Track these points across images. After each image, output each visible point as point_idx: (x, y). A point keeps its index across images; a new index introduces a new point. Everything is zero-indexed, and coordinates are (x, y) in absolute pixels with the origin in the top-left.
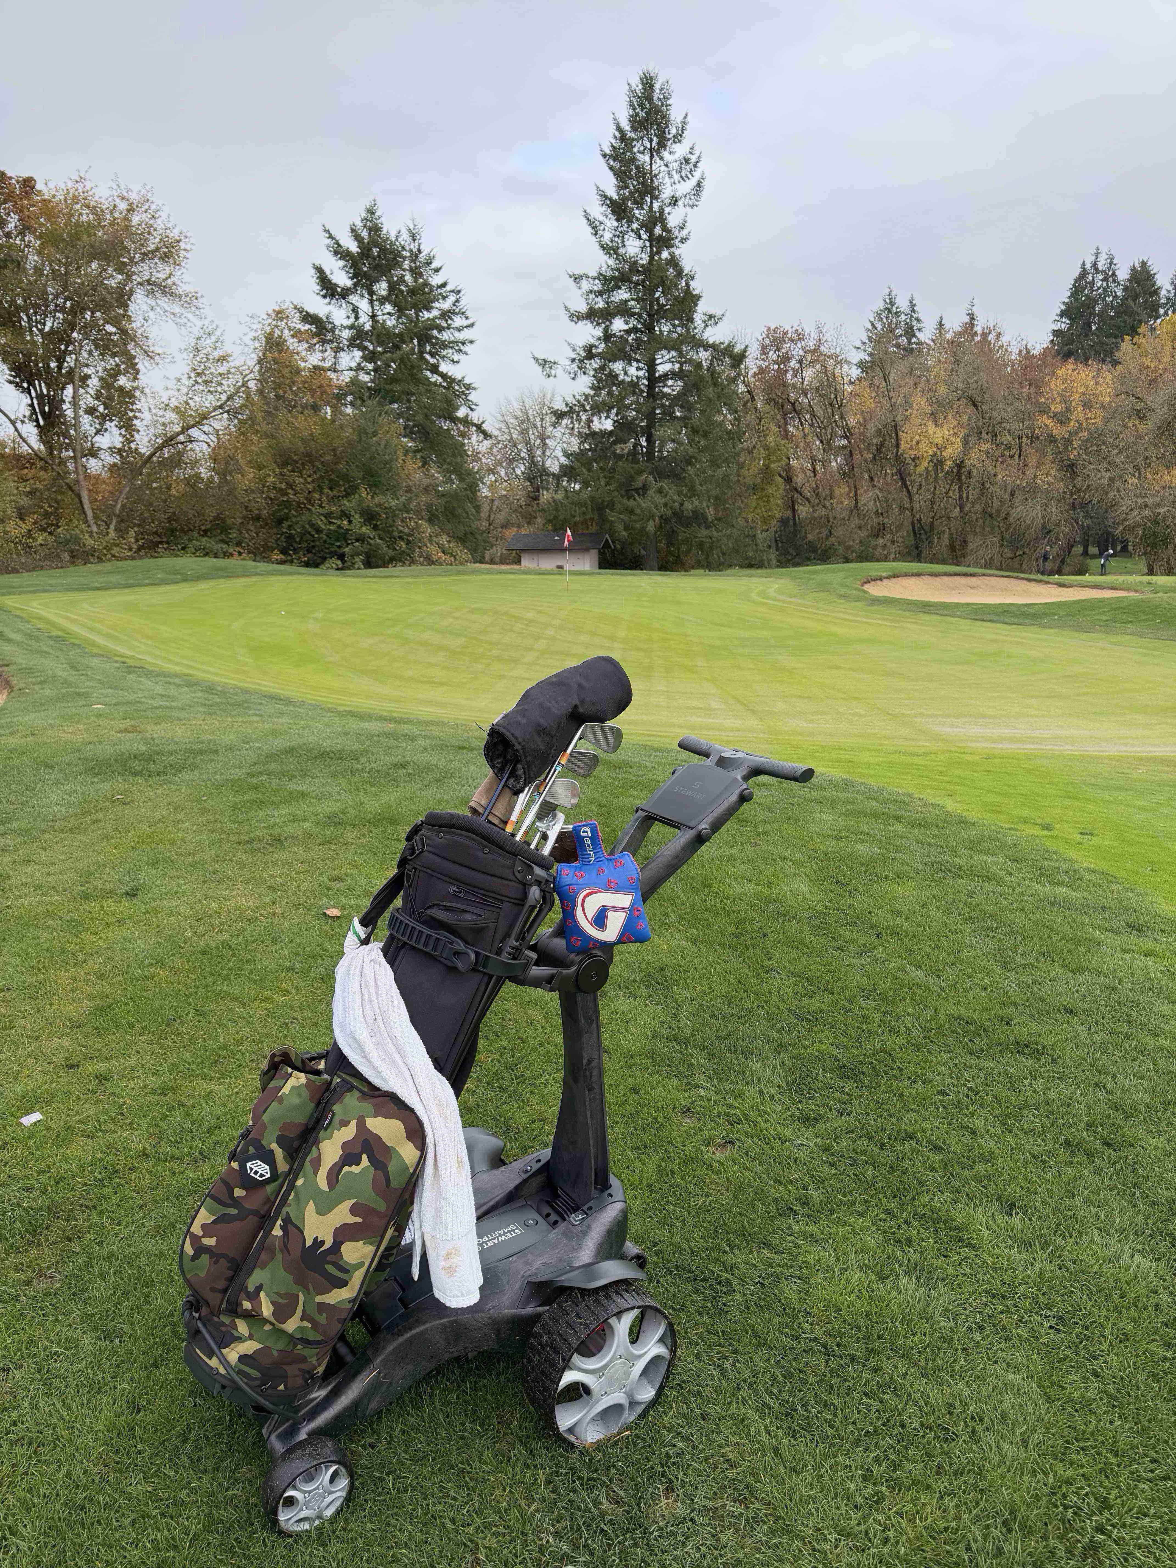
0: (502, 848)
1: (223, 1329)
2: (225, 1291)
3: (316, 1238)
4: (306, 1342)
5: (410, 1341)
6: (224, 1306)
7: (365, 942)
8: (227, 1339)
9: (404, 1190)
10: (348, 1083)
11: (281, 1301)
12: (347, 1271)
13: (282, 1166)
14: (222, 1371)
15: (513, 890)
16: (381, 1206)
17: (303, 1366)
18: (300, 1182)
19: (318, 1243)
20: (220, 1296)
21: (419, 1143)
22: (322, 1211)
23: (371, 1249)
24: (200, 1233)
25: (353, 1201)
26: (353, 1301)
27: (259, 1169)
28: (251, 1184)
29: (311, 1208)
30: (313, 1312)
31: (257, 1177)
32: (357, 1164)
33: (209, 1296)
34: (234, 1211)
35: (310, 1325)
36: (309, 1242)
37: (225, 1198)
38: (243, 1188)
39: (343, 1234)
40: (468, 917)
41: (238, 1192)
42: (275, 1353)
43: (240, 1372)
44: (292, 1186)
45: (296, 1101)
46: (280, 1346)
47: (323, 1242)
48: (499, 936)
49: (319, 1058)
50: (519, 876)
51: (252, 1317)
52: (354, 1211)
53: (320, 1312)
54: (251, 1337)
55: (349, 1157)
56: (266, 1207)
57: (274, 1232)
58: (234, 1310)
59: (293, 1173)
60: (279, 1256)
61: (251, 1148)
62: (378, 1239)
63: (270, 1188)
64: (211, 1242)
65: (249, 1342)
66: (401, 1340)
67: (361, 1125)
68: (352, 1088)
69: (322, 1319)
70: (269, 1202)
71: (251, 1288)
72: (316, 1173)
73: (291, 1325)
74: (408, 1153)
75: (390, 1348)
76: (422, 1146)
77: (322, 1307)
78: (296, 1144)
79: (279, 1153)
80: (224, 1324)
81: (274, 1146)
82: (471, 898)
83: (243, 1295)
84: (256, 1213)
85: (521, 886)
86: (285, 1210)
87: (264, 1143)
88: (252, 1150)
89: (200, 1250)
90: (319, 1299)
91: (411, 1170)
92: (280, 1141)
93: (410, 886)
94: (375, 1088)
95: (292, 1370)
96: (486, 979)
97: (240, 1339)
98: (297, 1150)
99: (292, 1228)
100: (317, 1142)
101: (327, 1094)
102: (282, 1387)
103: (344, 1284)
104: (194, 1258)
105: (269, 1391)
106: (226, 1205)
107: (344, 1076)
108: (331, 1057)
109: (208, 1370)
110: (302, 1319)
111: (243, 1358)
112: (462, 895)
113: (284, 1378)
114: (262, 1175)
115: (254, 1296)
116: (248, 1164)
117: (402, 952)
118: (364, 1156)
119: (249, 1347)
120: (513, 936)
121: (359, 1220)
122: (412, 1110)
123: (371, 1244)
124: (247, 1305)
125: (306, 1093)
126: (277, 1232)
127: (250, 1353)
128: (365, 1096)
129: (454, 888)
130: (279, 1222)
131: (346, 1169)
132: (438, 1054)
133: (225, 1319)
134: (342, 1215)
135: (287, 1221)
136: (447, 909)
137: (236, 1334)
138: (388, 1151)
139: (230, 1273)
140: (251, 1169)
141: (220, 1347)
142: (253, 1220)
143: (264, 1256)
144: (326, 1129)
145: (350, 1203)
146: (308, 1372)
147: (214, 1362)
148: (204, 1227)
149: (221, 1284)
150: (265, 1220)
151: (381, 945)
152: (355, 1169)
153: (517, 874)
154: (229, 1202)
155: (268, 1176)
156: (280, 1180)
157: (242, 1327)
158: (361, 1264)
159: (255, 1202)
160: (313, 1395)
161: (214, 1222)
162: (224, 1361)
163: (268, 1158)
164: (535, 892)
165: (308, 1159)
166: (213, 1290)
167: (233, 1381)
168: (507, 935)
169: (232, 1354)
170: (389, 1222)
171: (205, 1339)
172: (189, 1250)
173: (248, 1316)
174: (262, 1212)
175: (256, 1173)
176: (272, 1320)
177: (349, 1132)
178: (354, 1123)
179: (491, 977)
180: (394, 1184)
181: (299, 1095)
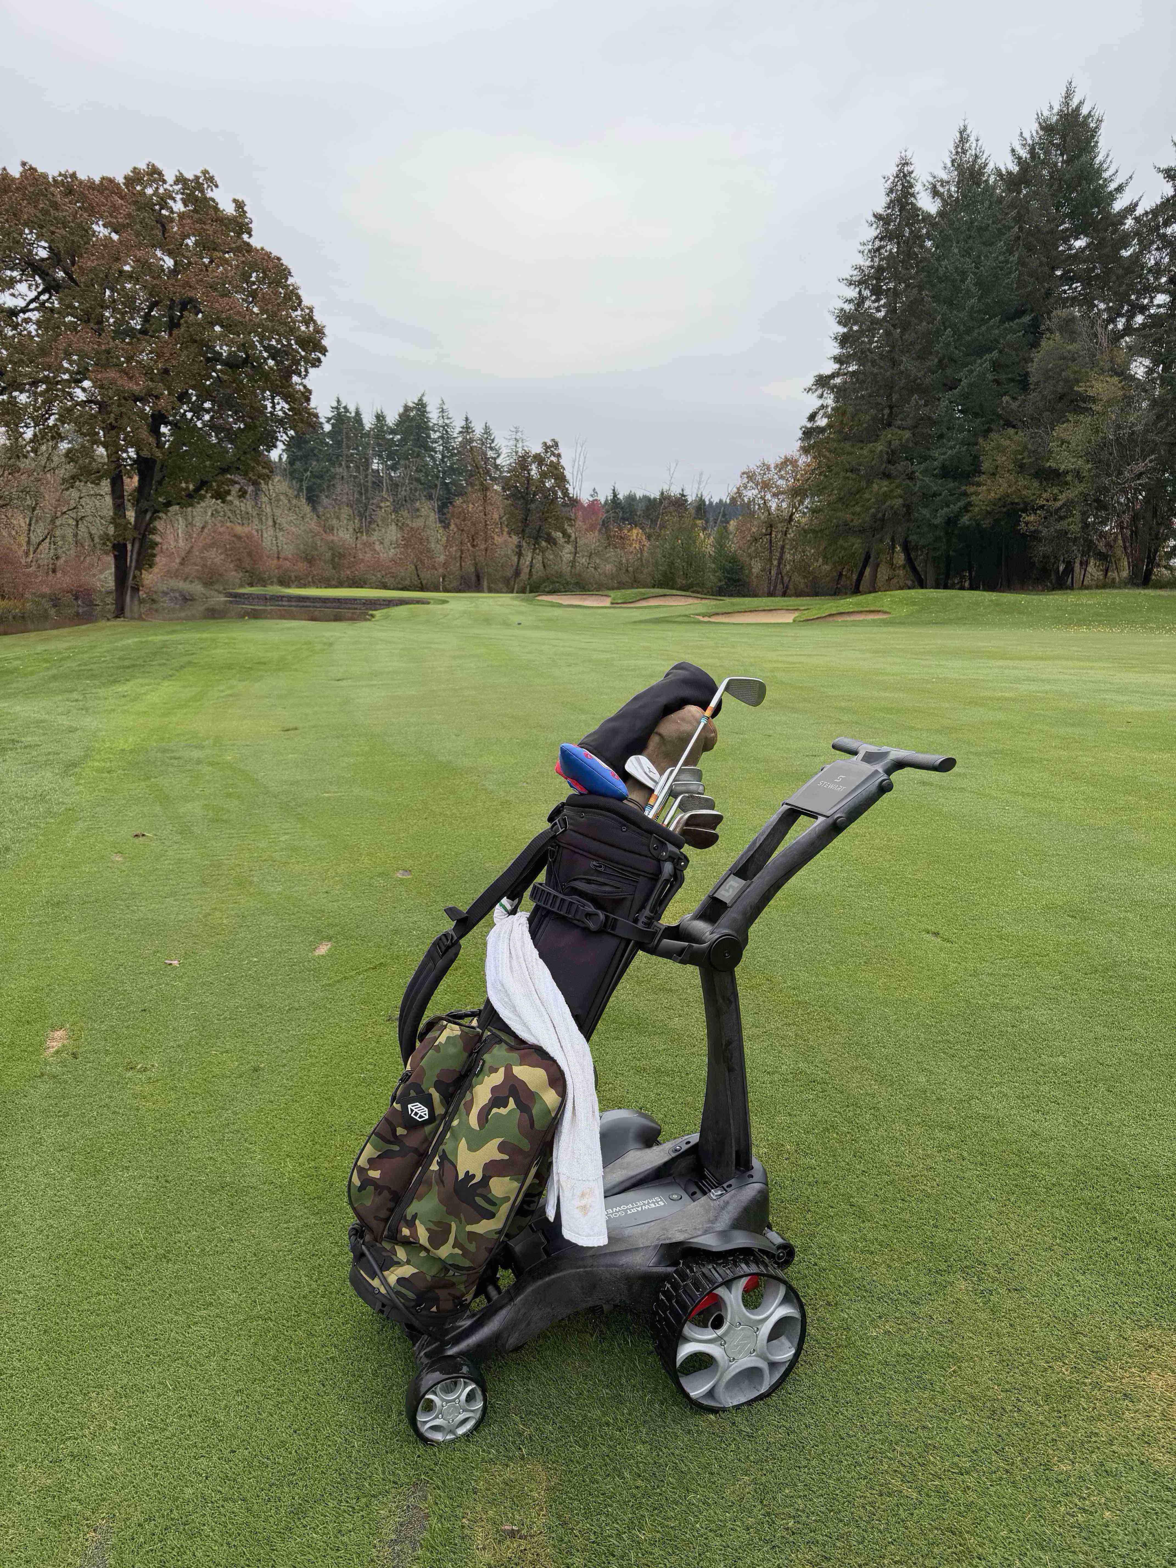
0: (639, 827)
1: (384, 1254)
2: (387, 1220)
3: (468, 1172)
4: (457, 1267)
5: (549, 1285)
6: (386, 1233)
7: (513, 912)
8: (388, 1263)
9: (546, 1132)
10: (497, 1036)
11: (436, 1228)
12: (493, 1204)
13: (439, 1110)
14: (383, 1291)
15: (649, 866)
16: (525, 1145)
17: (452, 1291)
18: (455, 1123)
19: (469, 1177)
20: (383, 1224)
21: (560, 1089)
22: (474, 1147)
23: (516, 1185)
24: (367, 1167)
25: (501, 1140)
26: (499, 1232)
27: (418, 1110)
28: (412, 1125)
29: (463, 1144)
30: (463, 1240)
31: (417, 1118)
32: (505, 1106)
33: (374, 1223)
34: (396, 1148)
35: (460, 1252)
36: (461, 1176)
37: (390, 1137)
38: (405, 1127)
39: (492, 1169)
40: (607, 889)
41: (400, 1131)
42: (429, 1278)
43: (398, 1293)
44: (448, 1127)
45: (452, 1050)
46: (434, 1272)
47: (474, 1176)
48: (636, 907)
49: (473, 1015)
50: (654, 852)
51: (410, 1244)
52: (501, 1148)
53: (470, 1241)
54: (408, 1262)
55: (498, 1100)
56: (425, 1146)
57: (432, 1168)
58: (395, 1238)
59: (449, 1116)
60: (435, 1188)
61: (412, 1092)
62: (522, 1177)
63: (428, 1129)
64: (375, 1174)
65: (407, 1266)
66: (540, 1283)
67: (509, 1074)
68: (501, 1041)
69: (472, 1247)
70: (427, 1141)
71: (409, 1218)
72: (468, 1114)
73: (445, 1251)
74: (550, 1097)
75: (529, 1289)
76: (563, 1093)
77: (472, 1235)
78: (451, 1089)
79: (436, 1096)
80: (384, 1249)
81: (432, 1091)
82: (609, 871)
83: (402, 1222)
84: (416, 1150)
85: (655, 862)
86: (441, 1147)
87: (424, 1087)
88: (413, 1093)
89: (366, 1182)
90: (469, 1228)
91: (553, 1115)
92: (438, 1085)
93: (554, 862)
94: (523, 1042)
95: (442, 1294)
96: (623, 945)
97: (399, 1264)
98: (452, 1095)
99: (448, 1163)
100: (471, 1087)
101: (479, 1044)
102: (434, 1309)
103: (491, 1215)
104: (361, 1188)
105: (424, 1312)
106: (389, 1142)
107: (494, 1030)
108: (483, 1015)
109: (370, 1289)
110: (454, 1247)
111: (400, 1281)
112: (602, 869)
113: (436, 1301)
114: (421, 1117)
115: (411, 1225)
116: (410, 1106)
117: (547, 919)
118: (511, 1100)
119: (407, 1271)
120: (648, 908)
121: (506, 1157)
122: (555, 1061)
123: (517, 1180)
124: (406, 1232)
125: (460, 1044)
126: (434, 1167)
127: (407, 1276)
128: (512, 1048)
129: (594, 863)
130: (437, 1158)
131: (495, 1110)
132: (579, 1012)
133: (386, 1245)
134: (491, 1151)
135: (444, 1157)
136: (589, 882)
137: (395, 1259)
138: (532, 1096)
139: (391, 1205)
140: (412, 1111)
141: (381, 1270)
142: (411, 1157)
143: (421, 1189)
144: (478, 1075)
145: (497, 1141)
146: (458, 1298)
147: (376, 1283)
148: (370, 1161)
149: (383, 1214)
150: (422, 1157)
151: (528, 914)
152: (503, 1111)
153: (652, 851)
154: (392, 1139)
155: (427, 1117)
156: (437, 1122)
157: (401, 1253)
158: (507, 1199)
159: (414, 1141)
160: (461, 1324)
161: (379, 1156)
162: (384, 1282)
163: (427, 1101)
164: (668, 867)
165: (463, 1103)
166: (376, 1218)
167: (391, 1300)
168: (643, 907)
169: (392, 1277)
170: (532, 1162)
171: (369, 1261)
172: (356, 1181)
173: (407, 1243)
174: (422, 1152)
175: (416, 1114)
176: (427, 1245)
177: (497, 1078)
178: (502, 1070)
179: (628, 941)
180: (537, 1126)
181: (454, 1045)
